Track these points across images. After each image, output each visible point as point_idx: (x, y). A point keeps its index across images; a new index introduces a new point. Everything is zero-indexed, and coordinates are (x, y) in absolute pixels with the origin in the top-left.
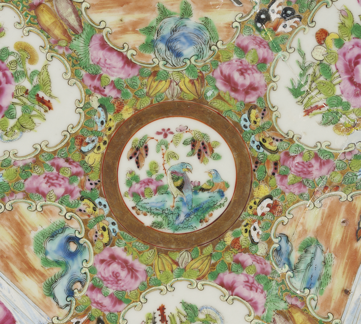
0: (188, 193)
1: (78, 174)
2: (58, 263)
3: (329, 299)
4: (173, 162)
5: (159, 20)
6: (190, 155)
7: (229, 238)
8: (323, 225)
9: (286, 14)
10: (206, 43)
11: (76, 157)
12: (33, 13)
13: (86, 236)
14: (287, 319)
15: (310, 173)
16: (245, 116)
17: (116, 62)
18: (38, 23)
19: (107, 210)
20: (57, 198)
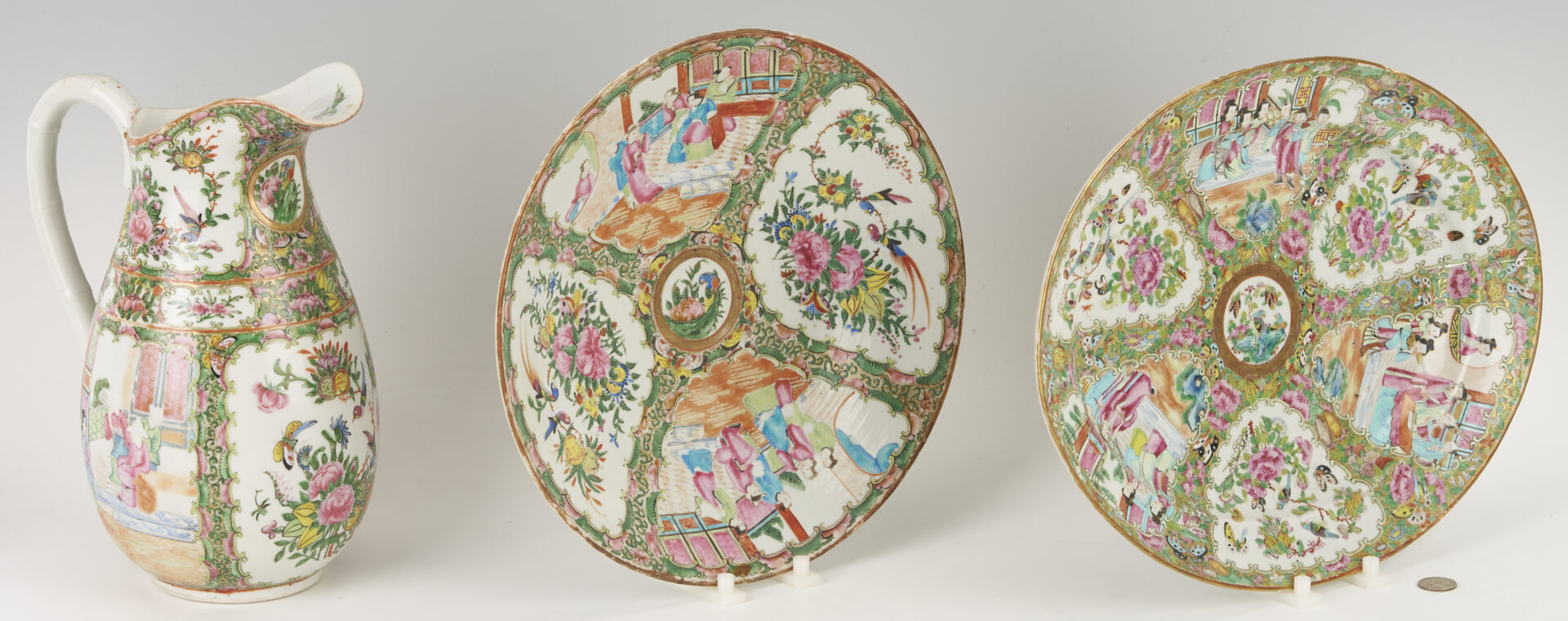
0: (1264, 333)
1: (1200, 327)
2: (1190, 397)
3: (1346, 403)
4: (1255, 311)
5: (1248, 204)
6: (1265, 304)
7: (1288, 365)
8: (1342, 348)
9: (1320, 192)
10: (1274, 218)
11: (1199, 314)
12: (1175, 207)
13: (1206, 374)
14: (1322, 421)
15: (1333, 309)
16: (1296, 271)
17: (1223, 239)
18: (1178, 214)
19: (1217, 352)
20: (1189, 347)
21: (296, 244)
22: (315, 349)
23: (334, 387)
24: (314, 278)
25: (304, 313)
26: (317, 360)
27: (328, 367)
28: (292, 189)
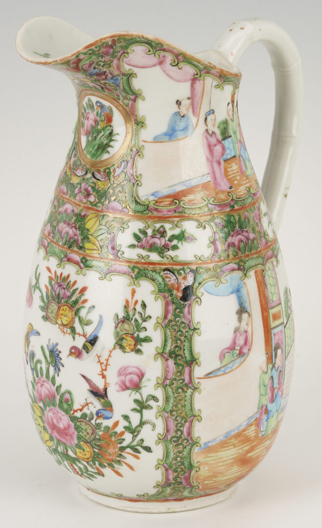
21: (87, 179)
22: (55, 273)
23: (57, 316)
24: (85, 216)
25: (62, 238)
26: (53, 283)
27: (59, 294)
28: (108, 132)
